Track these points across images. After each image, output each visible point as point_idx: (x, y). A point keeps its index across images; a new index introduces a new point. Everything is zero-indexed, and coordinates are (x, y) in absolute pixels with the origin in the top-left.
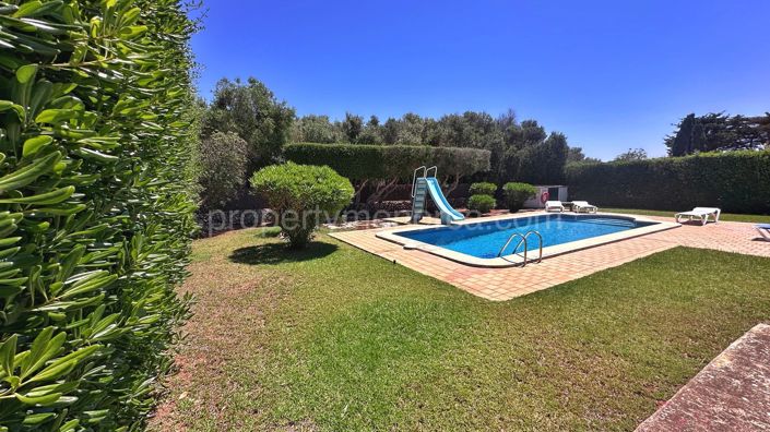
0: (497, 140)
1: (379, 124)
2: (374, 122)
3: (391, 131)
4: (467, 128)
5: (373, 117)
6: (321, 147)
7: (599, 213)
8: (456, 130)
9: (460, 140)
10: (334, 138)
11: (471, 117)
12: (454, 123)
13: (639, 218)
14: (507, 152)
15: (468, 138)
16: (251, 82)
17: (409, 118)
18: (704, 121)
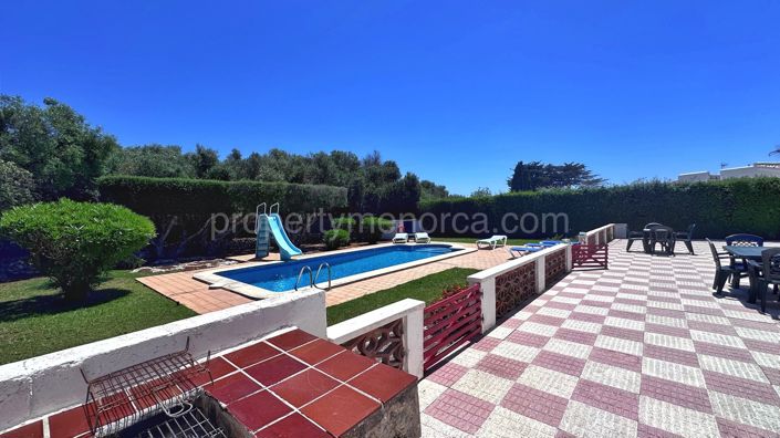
0: (358, 179)
1: (242, 158)
2: (236, 155)
3: (254, 165)
4: (332, 165)
5: (235, 151)
6: (150, 181)
7: (432, 243)
8: (320, 168)
9: (324, 178)
10: (178, 171)
11: (337, 157)
12: (320, 160)
13: (455, 245)
14: (368, 190)
15: (332, 176)
16: (48, 103)
17: (275, 154)
18: (529, 167)
